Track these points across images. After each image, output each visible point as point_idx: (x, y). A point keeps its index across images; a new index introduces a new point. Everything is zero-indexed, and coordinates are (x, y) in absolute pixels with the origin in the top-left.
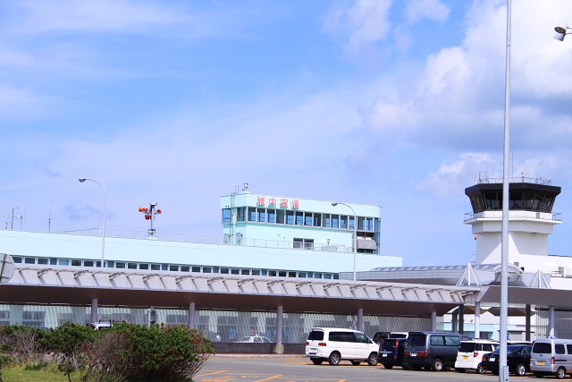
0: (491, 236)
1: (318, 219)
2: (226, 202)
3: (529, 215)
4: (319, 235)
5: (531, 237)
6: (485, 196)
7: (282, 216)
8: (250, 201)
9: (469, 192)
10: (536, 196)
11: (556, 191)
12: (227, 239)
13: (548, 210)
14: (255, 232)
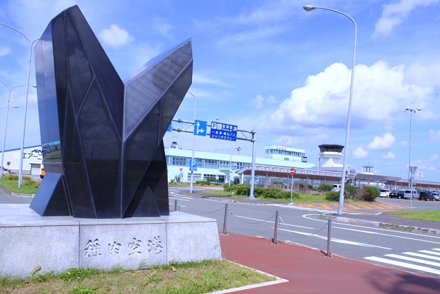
0: (327, 158)
1: (290, 153)
2: (267, 147)
3: (336, 153)
4: (291, 157)
5: (336, 159)
6: (325, 148)
7: (280, 152)
8: (275, 148)
9: (319, 146)
10: (338, 148)
11: (343, 147)
12: (267, 158)
13: (341, 152)
14: (276, 156)
